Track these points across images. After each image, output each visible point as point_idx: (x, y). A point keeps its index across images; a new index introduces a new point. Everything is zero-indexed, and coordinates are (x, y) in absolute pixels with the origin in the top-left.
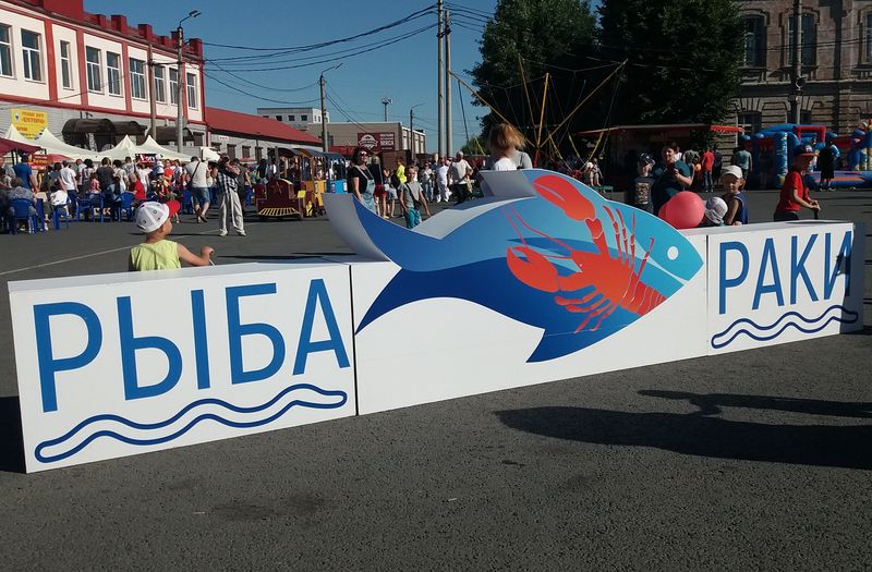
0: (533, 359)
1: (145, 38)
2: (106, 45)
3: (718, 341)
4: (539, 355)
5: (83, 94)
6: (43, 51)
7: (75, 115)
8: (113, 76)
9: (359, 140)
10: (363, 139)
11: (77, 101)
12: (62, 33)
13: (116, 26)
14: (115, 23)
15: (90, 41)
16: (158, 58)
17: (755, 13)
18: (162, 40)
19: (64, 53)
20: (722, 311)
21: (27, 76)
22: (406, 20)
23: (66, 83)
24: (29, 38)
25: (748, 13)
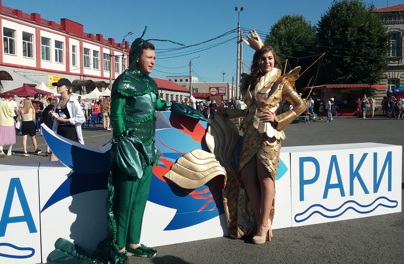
0: (168, 228)
1: (111, 44)
2: (92, 47)
3: (298, 218)
4: (172, 226)
5: (81, 68)
6: (64, 50)
7: (78, 78)
8: (95, 61)
9: (210, 90)
10: (212, 90)
11: (78, 72)
12: (73, 42)
13: (99, 39)
14: (98, 37)
15: (86, 45)
16: (116, 53)
17: (396, 30)
18: (119, 45)
19: (74, 50)
20: (302, 199)
21: (56, 60)
22: (223, 35)
23: (74, 64)
24: (58, 44)
25: (392, 30)
